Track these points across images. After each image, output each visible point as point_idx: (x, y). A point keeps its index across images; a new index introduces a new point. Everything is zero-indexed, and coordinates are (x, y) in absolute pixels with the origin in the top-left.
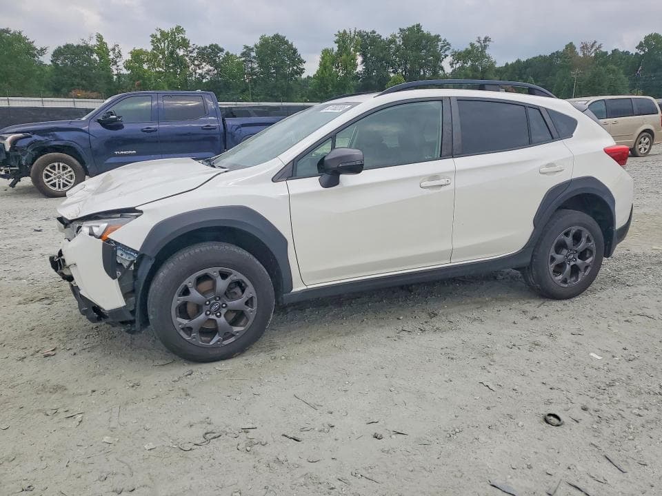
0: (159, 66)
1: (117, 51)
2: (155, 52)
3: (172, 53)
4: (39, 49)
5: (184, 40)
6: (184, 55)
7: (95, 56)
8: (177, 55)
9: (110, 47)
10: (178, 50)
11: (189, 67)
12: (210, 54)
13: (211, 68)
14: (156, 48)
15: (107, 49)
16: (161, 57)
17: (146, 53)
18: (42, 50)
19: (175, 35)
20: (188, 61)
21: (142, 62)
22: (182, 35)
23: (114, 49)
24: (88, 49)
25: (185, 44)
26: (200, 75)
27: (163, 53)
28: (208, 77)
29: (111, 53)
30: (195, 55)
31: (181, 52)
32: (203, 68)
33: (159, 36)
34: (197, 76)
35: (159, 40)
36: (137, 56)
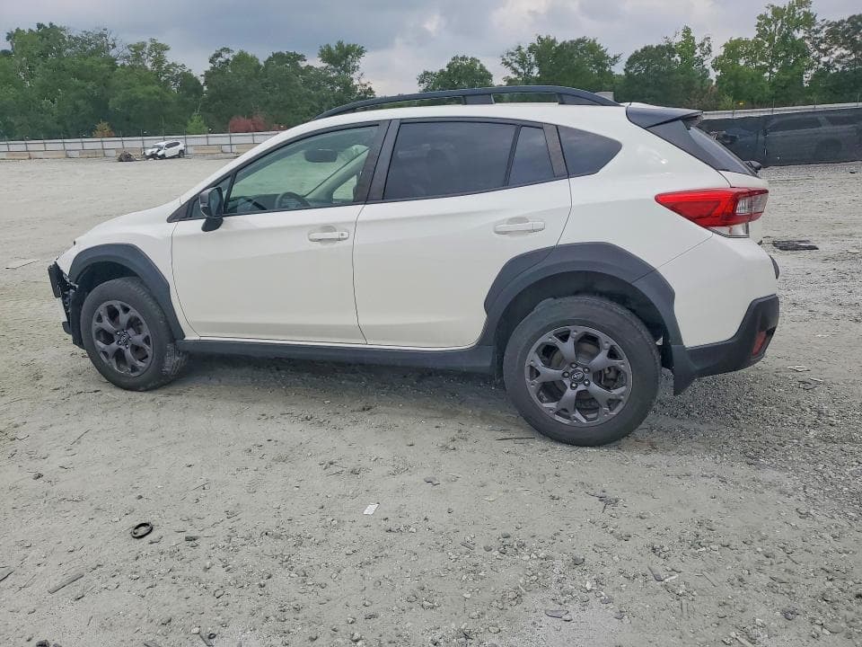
0: (762, 58)
1: (706, 45)
2: (760, 39)
3: (785, 37)
4: (612, 57)
5: (807, 15)
6: (804, 37)
7: (677, 57)
8: (794, 38)
9: (698, 42)
10: (795, 32)
11: (809, 54)
12: (848, 31)
13: (845, 52)
14: (762, 34)
15: (693, 45)
16: (767, 45)
17: (746, 43)
18: (615, 58)
19: (794, 11)
20: (810, 46)
21: (739, 55)
22: (806, 10)
23: (702, 45)
24: (670, 49)
25: (809, 20)
26: (825, 64)
27: (771, 40)
28: (838, 66)
29: (698, 51)
30: (823, 35)
31: (799, 34)
32: (832, 53)
33: (770, 16)
34: (821, 66)
35: (768, 22)
36: (733, 49)
